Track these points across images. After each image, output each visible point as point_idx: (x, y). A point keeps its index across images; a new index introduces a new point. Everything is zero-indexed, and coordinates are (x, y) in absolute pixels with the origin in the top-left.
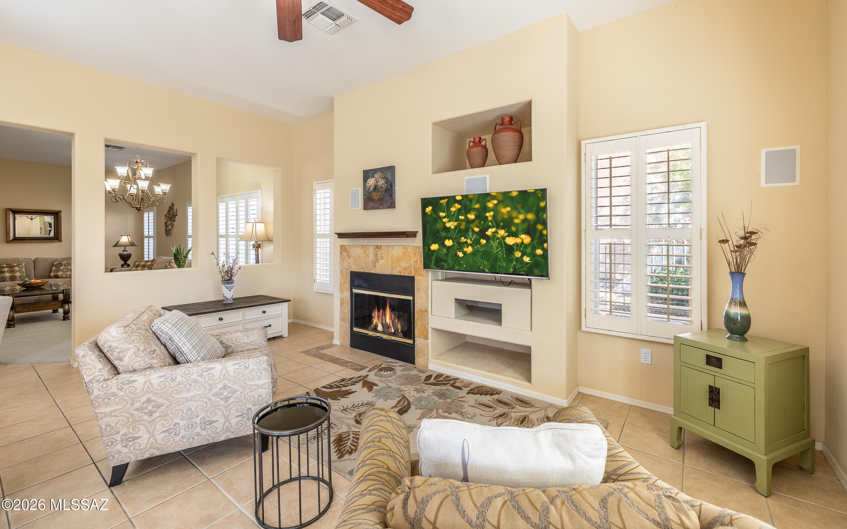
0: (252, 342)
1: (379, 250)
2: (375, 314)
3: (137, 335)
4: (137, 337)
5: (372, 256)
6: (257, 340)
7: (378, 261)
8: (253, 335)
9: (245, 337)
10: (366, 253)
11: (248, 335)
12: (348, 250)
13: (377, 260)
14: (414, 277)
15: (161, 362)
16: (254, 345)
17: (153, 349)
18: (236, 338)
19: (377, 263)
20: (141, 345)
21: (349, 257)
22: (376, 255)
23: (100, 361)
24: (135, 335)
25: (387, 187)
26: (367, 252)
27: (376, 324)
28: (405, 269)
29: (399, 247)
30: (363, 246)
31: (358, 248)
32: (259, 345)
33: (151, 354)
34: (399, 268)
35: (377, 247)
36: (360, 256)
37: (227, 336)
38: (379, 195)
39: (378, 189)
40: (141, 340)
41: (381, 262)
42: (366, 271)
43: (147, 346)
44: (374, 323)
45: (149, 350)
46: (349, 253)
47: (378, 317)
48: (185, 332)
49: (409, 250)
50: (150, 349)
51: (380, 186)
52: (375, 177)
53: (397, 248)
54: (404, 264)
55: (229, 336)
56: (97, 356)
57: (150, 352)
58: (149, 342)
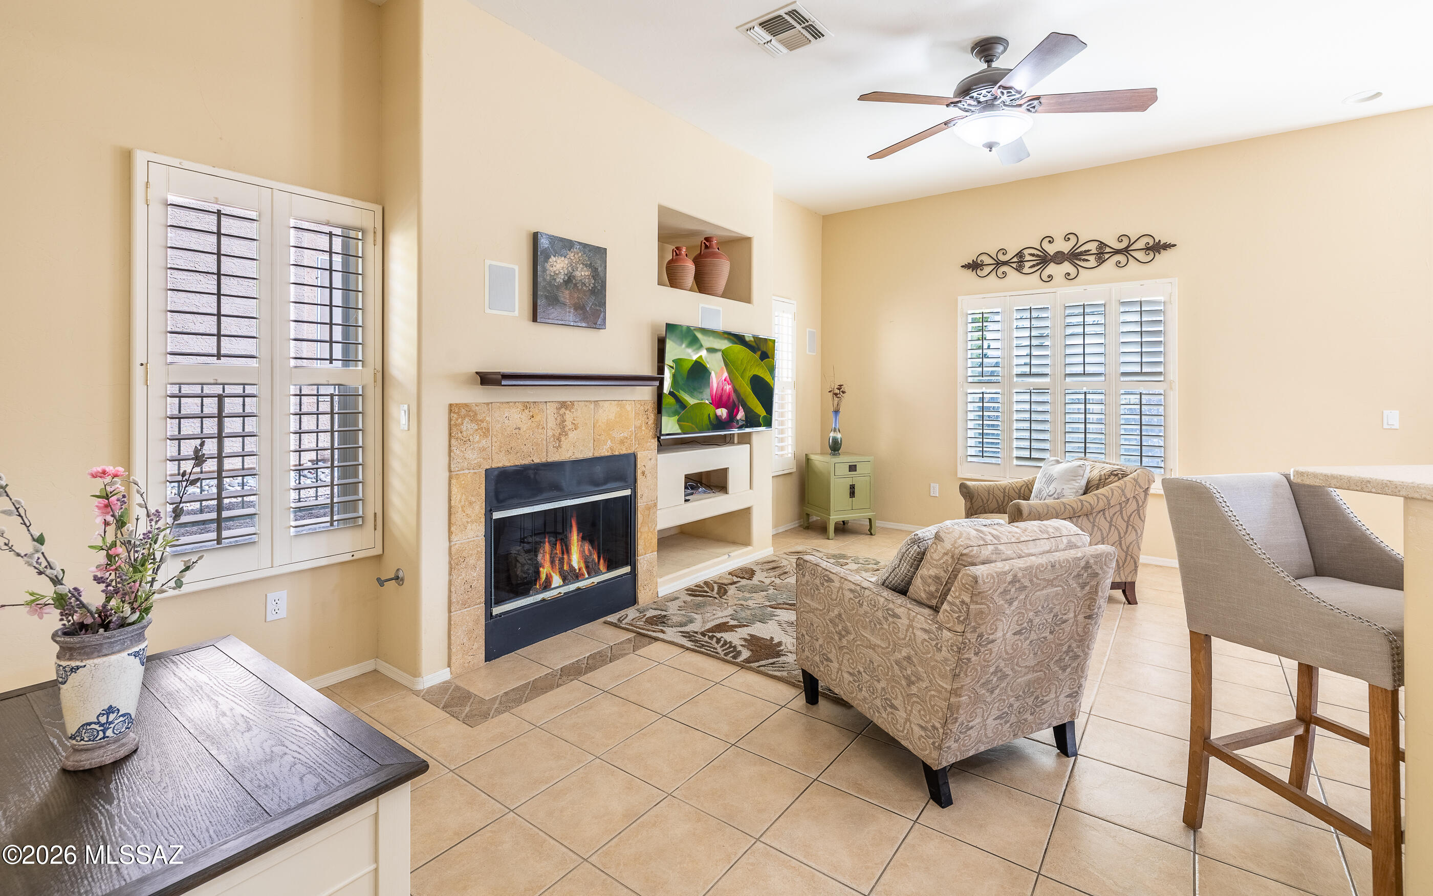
1: (567, 412)
2: (544, 557)
5: (552, 423)
7: (567, 435)
10: (537, 420)
12: (479, 417)
13: (563, 432)
14: (635, 456)
19: (563, 438)
21: (486, 432)
22: (562, 424)
25: (595, 287)
26: (537, 418)
27: (546, 578)
28: (622, 442)
29: (611, 404)
30: (526, 406)
31: (514, 410)
34: (611, 441)
35: (563, 405)
36: (519, 429)
38: (578, 298)
39: (575, 285)
41: (571, 435)
42: (537, 461)
44: (543, 576)
46: (484, 425)
47: (552, 562)
49: (628, 408)
51: (581, 280)
52: (568, 257)
53: (607, 404)
54: (619, 435)
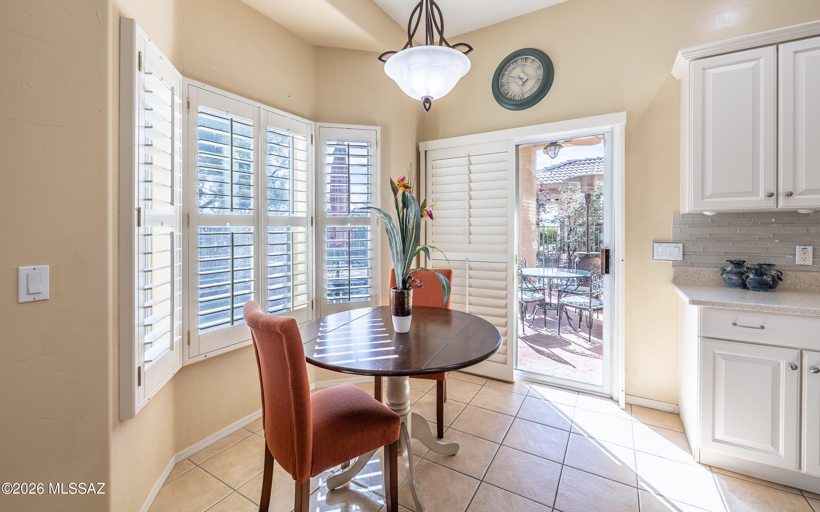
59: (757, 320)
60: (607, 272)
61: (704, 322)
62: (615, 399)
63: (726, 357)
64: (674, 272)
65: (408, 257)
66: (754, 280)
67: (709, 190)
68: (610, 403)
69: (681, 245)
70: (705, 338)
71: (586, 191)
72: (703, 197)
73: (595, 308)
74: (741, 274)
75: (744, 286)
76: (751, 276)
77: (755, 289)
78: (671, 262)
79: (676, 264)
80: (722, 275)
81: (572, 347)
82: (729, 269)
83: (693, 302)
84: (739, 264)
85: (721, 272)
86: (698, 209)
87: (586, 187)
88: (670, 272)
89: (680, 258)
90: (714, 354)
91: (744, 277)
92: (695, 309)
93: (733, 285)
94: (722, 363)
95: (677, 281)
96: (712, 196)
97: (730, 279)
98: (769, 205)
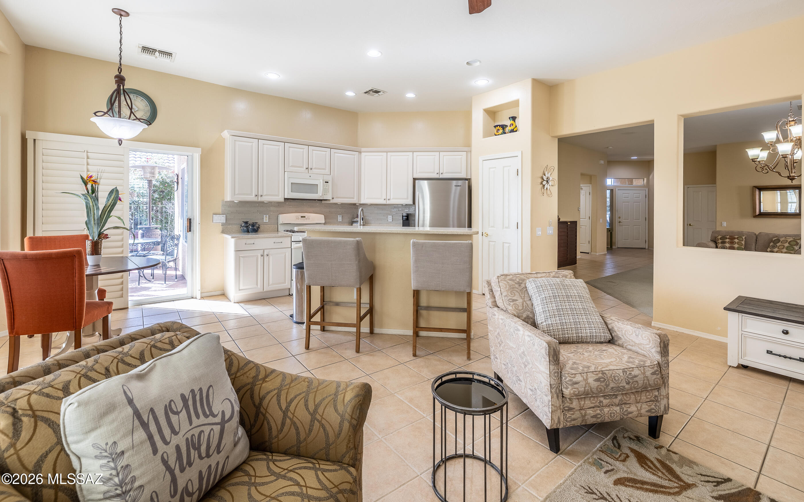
0: (641, 344)
3: (505, 284)
4: (504, 285)
6: (646, 345)
8: (642, 336)
9: (634, 335)
11: (637, 333)
15: (515, 311)
16: (643, 350)
17: (514, 298)
18: (625, 331)
20: (504, 291)
23: (490, 293)
24: (503, 283)
32: (648, 352)
33: (509, 301)
37: (619, 324)
40: (506, 288)
43: (509, 294)
45: (509, 297)
48: (544, 296)
50: (511, 297)
55: (620, 325)
56: (489, 289)
57: (510, 299)
58: (513, 293)
59: (252, 241)
60: (190, 231)
61: (236, 245)
62: (195, 297)
63: (243, 257)
64: (222, 228)
65: (103, 221)
66: (251, 228)
67: (237, 192)
68: (192, 299)
69: (225, 216)
70: (236, 251)
71: (149, 178)
72: (235, 195)
73: (168, 260)
74: (247, 227)
75: (248, 231)
76: (250, 227)
77: (252, 232)
78: (221, 224)
79: (223, 225)
80: (241, 228)
81: (153, 289)
82: (243, 225)
83: (232, 237)
84: (246, 223)
85: (240, 227)
86: (232, 200)
87: (148, 174)
88: (220, 228)
89: (225, 222)
90: (239, 256)
91: (248, 228)
92: (233, 240)
93: (244, 232)
94: (242, 259)
95: (223, 232)
96: (238, 194)
97: (244, 229)
98: (255, 199)
